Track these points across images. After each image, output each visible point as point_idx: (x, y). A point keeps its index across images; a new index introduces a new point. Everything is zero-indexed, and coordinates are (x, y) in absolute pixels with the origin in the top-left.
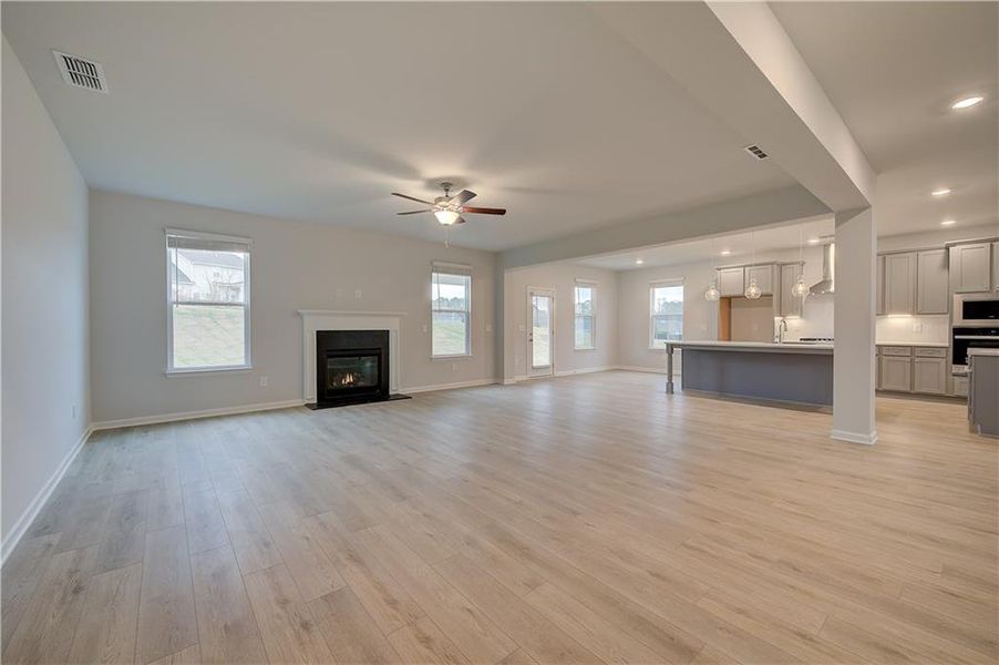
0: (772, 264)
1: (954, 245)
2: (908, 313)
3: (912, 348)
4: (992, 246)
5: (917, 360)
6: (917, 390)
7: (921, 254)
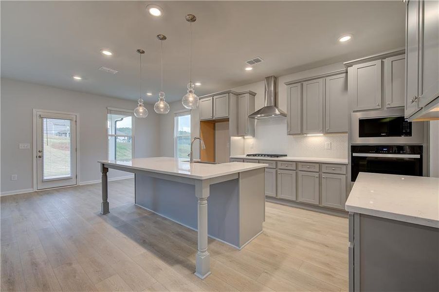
0: (228, 92)
1: (350, 65)
2: (319, 132)
3: (320, 164)
4: (382, 63)
5: (324, 176)
6: (324, 204)
7: (327, 78)
